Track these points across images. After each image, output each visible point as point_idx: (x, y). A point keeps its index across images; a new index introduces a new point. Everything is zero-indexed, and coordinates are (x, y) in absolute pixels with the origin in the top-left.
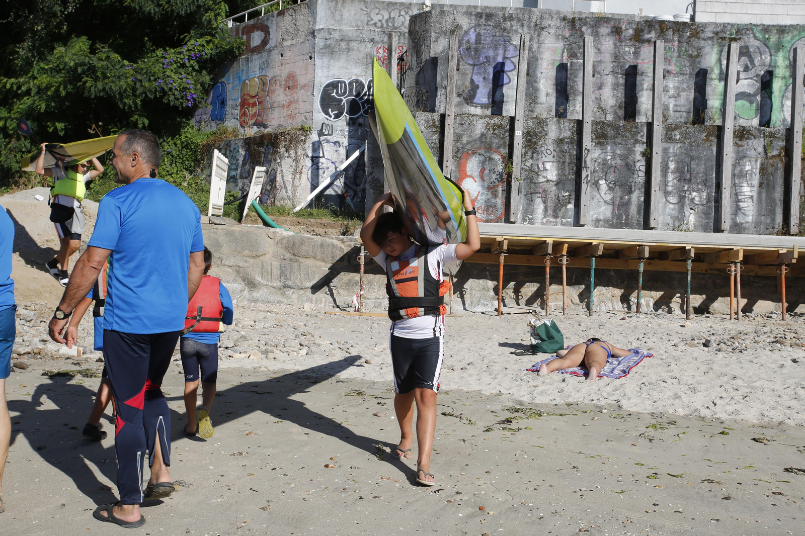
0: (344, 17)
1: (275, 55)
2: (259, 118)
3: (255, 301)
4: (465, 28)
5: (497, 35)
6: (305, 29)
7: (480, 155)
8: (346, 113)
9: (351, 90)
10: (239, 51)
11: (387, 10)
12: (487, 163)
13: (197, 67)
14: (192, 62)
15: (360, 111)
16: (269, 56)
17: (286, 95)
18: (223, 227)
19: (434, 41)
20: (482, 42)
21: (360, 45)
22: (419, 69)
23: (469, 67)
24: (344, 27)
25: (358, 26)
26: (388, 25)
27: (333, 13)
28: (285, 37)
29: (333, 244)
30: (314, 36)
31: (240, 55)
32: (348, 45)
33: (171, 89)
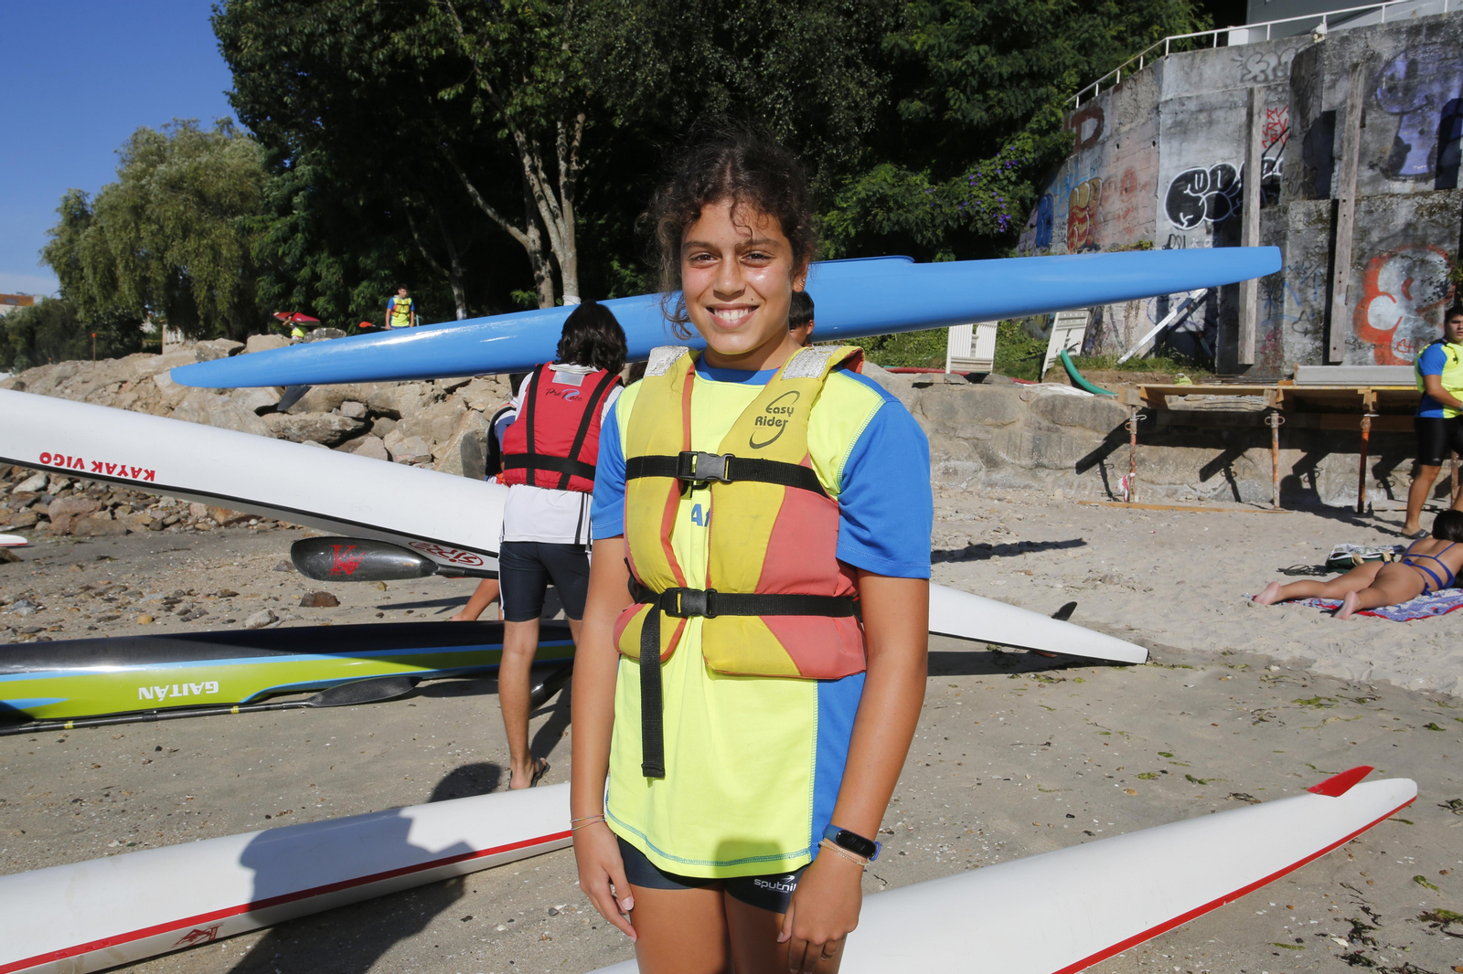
0: (1206, 76)
1: (1110, 149)
2: (1090, 237)
3: (992, 485)
4: (1386, 56)
5: (1450, 55)
6: (1147, 105)
7: (1403, 257)
8: (1207, 216)
9: (1214, 182)
10: (1067, 149)
11: (1275, 53)
12: (1417, 269)
13: (1013, 179)
14: (1007, 172)
15: (1228, 210)
16: (1102, 150)
17: (1123, 201)
18: (962, 387)
19: (1330, 88)
20: (1419, 73)
21: (1229, 113)
22: (1304, 135)
23: (1392, 118)
24: (1204, 92)
25: (1226, 86)
26: (1275, 75)
27: (1187, 73)
28: (1123, 119)
29: (1110, 407)
30: (1158, 112)
31: (1070, 153)
32: (1210, 116)
33: (978, 212)
